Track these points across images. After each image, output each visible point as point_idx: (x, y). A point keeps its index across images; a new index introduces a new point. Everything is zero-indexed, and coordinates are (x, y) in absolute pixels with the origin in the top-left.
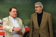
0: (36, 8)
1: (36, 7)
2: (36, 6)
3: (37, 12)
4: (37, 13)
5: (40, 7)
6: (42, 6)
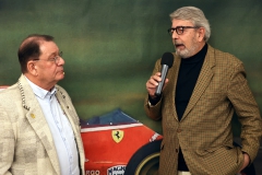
1: (178, 29)
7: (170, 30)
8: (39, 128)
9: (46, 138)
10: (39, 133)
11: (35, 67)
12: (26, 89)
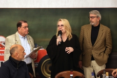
0: (91, 19)
1: (92, 17)
2: (91, 15)
3: (93, 24)
4: (92, 26)
5: (97, 17)
6: (100, 16)
7: (89, 17)
11: (20, 29)
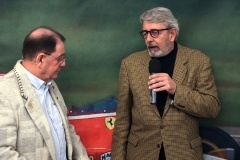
8: (37, 119)
9: (44, 127)
10: (37, 123)
11: (42, 61)
12: (23, 78)
